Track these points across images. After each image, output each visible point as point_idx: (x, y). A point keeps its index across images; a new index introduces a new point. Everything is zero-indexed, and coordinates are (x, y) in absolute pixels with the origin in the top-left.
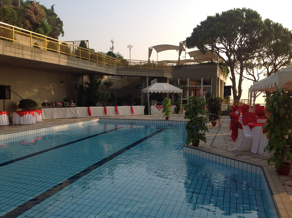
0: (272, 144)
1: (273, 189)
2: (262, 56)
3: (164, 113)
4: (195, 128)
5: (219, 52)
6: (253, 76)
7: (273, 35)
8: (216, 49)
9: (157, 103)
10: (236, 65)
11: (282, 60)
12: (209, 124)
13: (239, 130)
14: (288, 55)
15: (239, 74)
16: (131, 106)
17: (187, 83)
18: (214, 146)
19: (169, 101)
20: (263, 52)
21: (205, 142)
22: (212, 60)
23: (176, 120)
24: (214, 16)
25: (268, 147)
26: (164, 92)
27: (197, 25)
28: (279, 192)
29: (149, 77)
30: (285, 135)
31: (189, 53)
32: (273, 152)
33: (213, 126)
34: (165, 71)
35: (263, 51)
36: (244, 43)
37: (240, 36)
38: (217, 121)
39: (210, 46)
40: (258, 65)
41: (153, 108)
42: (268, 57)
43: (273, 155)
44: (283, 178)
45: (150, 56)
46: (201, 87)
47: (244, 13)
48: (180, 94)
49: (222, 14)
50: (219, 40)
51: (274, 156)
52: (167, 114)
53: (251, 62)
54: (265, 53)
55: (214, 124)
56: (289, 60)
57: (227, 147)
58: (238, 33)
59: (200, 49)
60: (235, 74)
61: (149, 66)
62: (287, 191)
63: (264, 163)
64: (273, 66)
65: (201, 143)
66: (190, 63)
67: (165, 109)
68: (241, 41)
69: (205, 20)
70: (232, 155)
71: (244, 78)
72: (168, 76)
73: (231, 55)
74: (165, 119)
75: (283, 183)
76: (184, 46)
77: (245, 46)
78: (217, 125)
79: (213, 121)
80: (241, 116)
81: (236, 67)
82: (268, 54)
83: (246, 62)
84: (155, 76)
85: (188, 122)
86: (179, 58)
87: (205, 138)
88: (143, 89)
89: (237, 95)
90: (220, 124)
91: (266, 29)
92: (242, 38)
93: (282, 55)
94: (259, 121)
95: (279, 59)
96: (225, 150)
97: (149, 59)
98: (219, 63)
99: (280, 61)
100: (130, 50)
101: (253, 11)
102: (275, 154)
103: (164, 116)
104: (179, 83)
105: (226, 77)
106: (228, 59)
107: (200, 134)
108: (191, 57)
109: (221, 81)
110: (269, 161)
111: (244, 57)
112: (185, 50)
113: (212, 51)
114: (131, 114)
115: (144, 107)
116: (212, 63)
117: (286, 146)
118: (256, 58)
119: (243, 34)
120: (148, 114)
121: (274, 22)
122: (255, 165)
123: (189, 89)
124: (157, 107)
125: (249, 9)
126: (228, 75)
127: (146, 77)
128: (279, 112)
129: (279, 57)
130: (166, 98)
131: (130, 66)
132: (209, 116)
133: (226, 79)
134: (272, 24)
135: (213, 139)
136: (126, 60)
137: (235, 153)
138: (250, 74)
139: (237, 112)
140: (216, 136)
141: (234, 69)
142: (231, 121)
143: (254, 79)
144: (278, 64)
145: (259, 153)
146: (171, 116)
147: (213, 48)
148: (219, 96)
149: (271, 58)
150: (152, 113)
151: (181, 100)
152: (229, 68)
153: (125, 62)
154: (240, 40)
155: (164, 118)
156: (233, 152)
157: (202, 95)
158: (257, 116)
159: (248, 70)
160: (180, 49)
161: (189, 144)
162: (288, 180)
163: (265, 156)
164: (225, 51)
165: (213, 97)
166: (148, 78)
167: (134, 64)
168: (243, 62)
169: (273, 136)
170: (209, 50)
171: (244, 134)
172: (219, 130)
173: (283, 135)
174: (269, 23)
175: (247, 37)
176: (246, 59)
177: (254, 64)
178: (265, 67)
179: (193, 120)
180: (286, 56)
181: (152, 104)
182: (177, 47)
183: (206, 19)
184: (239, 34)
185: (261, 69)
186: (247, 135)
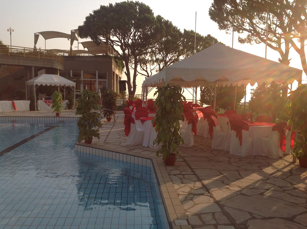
0: (160, 137)
1: (160, 179)
2: (154, 53)
3: (54, 109)
4: (87, 124)
5: (113, 45)
6: (146, 71)
7: (164, 32)
8: (111, 42)
9: (45, 98)
10: (131, 60)
11: (172, 57)
12: (104, 120)
13: (132, 124)
14: (177, 53)
15: (134, 69)
16: (12, 100)
17: (81, 76)
18: (108, 141)
19: (60, 95)
20: (156, 49)
21: (99, 138)
22: (106, 53)
23: (68, 116)
24: (108, 6)
25: (156, 140)
26: (54, 85)
27: (90, 14)
28: (165, 182)
29: (35, 67)
30: (171, 127)
31: (82, 43)
32: (161, 144)
33: (108, 121)
34: (55, 61)
35: (155, 47)
36: (138, 38)
37: (134, 30)
38: (112, 117)
39: (104, 38)
40: (150, 61)
41: (41, 103)
42: (160, 53)
43: (161, 147)
44: (169, 168)
45: (36, 42)
46: (96, 81)
47: (137, 7)
48: (73, 87)
49: (115, 4)
50: (113, 32)
51: (162, 149)
52: (57, 110)
53: (144, 57)
54: (157, 50)
55: (109, 120)
56: (177, 58)
57: (120, 142)
58: (131, 27)
59: (94, 40)
60: (130, 69)
61: (35, 54)
62: (172, 181)
63: (153, 155)
64: (164, 62)
65: (94, 140)
66: (83, 54)
67: (55, 104)
68: (134, 36)
69: (98, 9)
70: (124, 150)
71: (138, 74)
72: (59, 67)
73: (125, 49)
74: (56, 115)
75: (169, 173)
76: (76, 35)
77: (138, 40)
78: (112, 120)
79: (108, 117)
80: (135, 110)
81: (131, 62)
82: (160, 51)
83: (140, 57)
84: (42, 66)
85: (80, 118)
86: (71, 47)
87: (99, 134)
88: (28, 81)
89: (132, 90)
90: (115, 119)
91: (158, 26)
92: (135, 32)
93: (172, 52)
94: (150, 115)
95: (170, 56)
96: (118, 145)
97: (35, 47)
98: (114, 57)
99: (170, 58)
100: (11, 34)
101: (146, 5)
102: (163, 146)
103: (54, 112)
104: (71, 75)
105: (122, 71)
106: (122, 53)
107: (93, 130)
108: (84, 48)
109: (117, 75)
110: (157, 153)
111: (138, 52)
112: (77, 40)
113: (106, 43)
114: (12, 110)
115: (29, 102)
116: (107, 56)
117: (172, 138)
118: (149, 54)
119: (137, 28)
120: (35, 110)
121: (165, 19)
122: (145, 158)
123: (84, 82)
124: (45, 102)
125: (142, 3)
126: (124, 69)
127: (30, 67)
128: (165, 106)
129: (169, 55)
130: (56, 91)
131: (11, 53)
132: (104, 112)
133: (122, 73)
134: (163, 20)
135: (107, 135)
136: (5, 46)
137: (128, 147)
138: (144, 70)
139: (131, 108)
140: (110, 132)
141: (129, 64)
142: (125, 116)
143: (147, 75)
144: (168, 61)
145: (150, 146)
146: (63, 112)
147: (107, 40)
148: (115, 91)
149: (162, 55)
150: (39, 109)
151: (74, 94)
152: (124, 62)
153: (4, 48)
154: (134, 34)
155: (54, 114)
156: (126, 146)
157: (97, 89)
158: (149, 111)
159: (142, 66)
160: (72, 37)
161: (82, 141)
162: (174, 170)
163: (155, 148)
164: (120, 44)
165: (108, 92)
166: (33, 69)
167: (16, 52)
168: (137, 58)
169: (161, 129)
170: (103, 42)
171: (137, 128)
172: (114, 125)
173: (170, 128)
174: (160, 19)
175: (140, 32)
176: (140, 54)
177: (147, 59)
178: (157, 64)
179: (85, 116)
180: (175, 53)
181: (39, 98)
182: (69, 35)
183: (100, 8)
184: (133, 28)
185: (154, 65)
186: (139, 129)
